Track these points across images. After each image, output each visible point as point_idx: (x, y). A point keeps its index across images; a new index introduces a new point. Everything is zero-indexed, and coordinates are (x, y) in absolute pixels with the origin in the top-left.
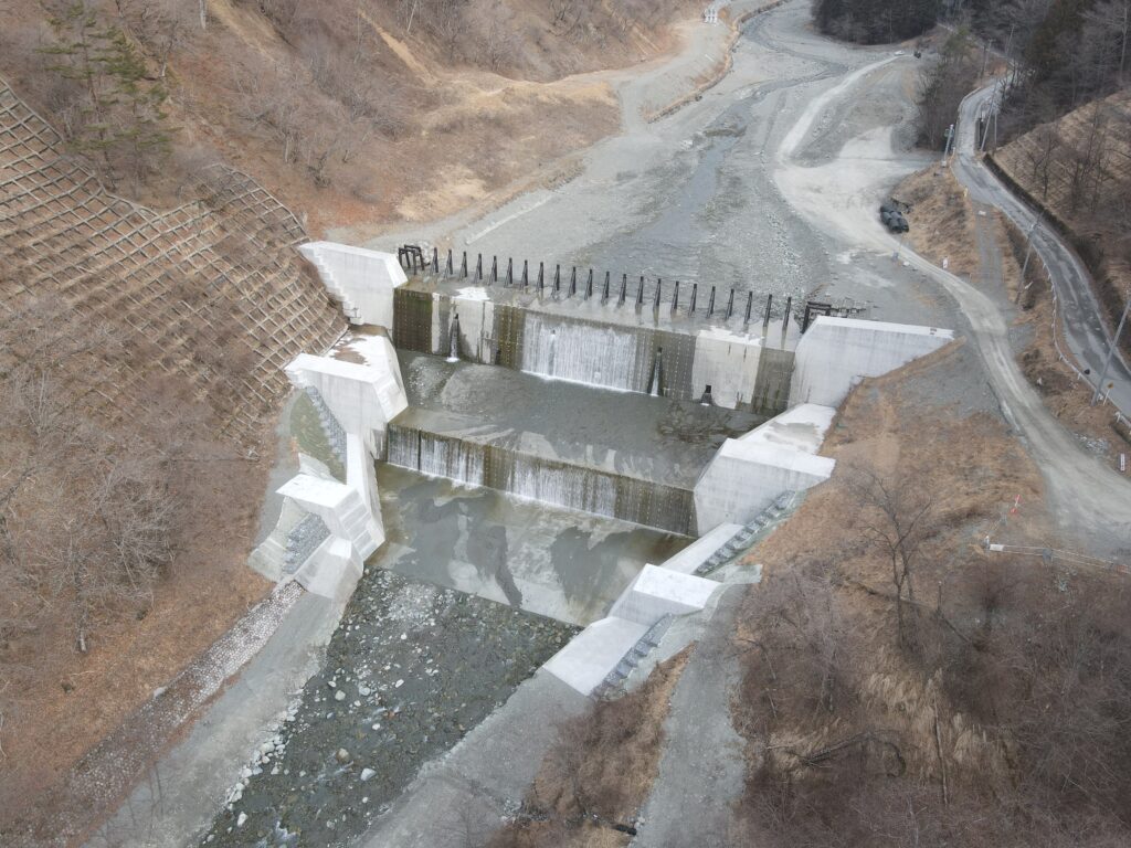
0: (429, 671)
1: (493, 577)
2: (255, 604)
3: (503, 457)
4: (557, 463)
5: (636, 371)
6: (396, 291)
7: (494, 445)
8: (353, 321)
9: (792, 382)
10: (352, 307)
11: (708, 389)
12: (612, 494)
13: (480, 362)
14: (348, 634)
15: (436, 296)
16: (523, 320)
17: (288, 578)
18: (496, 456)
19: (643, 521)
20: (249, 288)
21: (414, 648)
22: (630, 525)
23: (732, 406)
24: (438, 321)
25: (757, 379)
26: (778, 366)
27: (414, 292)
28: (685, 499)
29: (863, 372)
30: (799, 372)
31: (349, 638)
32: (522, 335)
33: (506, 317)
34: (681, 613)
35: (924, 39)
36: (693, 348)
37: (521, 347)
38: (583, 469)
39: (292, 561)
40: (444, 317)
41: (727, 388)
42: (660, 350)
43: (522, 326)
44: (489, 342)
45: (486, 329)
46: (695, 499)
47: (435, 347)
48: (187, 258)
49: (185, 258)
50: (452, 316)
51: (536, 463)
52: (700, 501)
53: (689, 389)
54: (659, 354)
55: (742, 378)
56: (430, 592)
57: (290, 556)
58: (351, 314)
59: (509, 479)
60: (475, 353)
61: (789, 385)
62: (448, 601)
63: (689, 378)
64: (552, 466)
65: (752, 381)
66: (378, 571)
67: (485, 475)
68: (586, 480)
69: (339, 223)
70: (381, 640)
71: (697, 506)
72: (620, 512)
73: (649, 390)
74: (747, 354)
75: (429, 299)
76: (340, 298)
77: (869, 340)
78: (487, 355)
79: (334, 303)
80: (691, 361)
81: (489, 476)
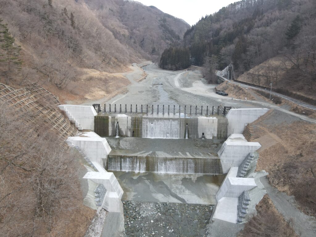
0: (170, 231)
1: (170, 196)
2: (92, 219)
3: (153, 159)
4: (173, 158)
5: (180, 132)
6: (95, 117)
7: (149, 156)
8: (79, 129)
9: (228, 128)
10: (79, 124)
11: (203, 134)
12: (193, 165)
13: (127, 136)
14: (130, 225)
15: (110, 117)
16: (142, 121)
17: (100, 208)
18: (151, 160)
19: (204, 172)
20: (49, 115)
21: (159, 224)
22: (201, 174)
23: (211, 138)
24: (111, 125)
25: (218, 129)
26: (223, 124)
27: (102, 117)
28: (218, 162)
29: (247, 122)
30: (230, 125)
31: (131, 226)
32: (141, 125)
33: (135, 120)
34: (249, 189)
35: (189, 69)
36: (197, 122)
37: (141, 130)
38: (182, 158)
39: (99, 201)
40: (113, 124)
41: (209, 133)
42: (187, 124)
43: (141, 123)
44: (130, 130)
45: (128, 126)
46: (221, 161)
47: (110, 134)
48: (27, 104)
49: (26, 104)
50: (116, 122)
51: (165, 160)
52: (223, 161)
53: (197, 135)
54: (187, 125)
55: (213, 129)
56: (152, 205)
57: (98, 199)
58: (79, 126)
59: (156, 167)
60: (125, 134)
61: (227, 129)
62: (161, 206)
63: (197, 131)
64: (171, 159)
65: (216, 130)
66: (128, 202)
67: (146, 167)
68: (184, 162)
69: (69, 100)
70: (144, 224)
71: (222, 164)
72: (196, 171)
73: (185, 137)
74: (214, 122)
75: (108, 118)
76: (74, 121)
77: (247, 112)
78: (129, 134)
79: (72, 123)
80: (197, 126)
81: (148, 167)
